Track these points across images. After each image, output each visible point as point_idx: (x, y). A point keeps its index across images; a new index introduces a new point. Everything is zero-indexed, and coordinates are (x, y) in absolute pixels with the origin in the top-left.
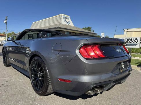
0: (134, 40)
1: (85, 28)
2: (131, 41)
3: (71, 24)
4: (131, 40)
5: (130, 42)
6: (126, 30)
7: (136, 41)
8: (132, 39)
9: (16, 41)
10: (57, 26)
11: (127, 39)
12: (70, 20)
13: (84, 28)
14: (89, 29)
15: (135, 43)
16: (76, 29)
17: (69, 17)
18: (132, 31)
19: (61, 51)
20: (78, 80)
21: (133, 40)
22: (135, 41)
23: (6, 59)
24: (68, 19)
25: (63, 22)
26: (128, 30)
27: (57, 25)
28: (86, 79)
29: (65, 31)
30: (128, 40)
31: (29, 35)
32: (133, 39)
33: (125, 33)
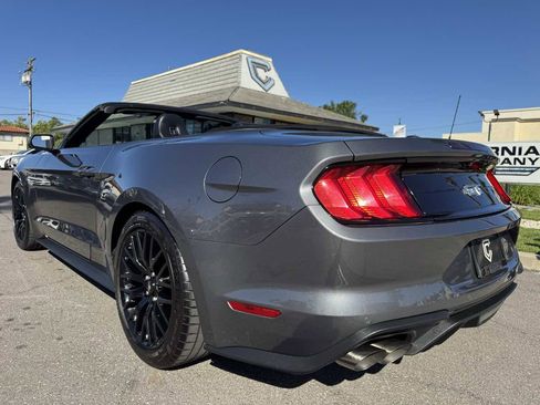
0: (524, 152)
1: (329, 104)
2: (512, 158)
3: (279, 89)
4: (514, 154)
5: (507, 160)
6: (490, 116)
7: (533, 156)
8: (514, 148)
9: (63, 152)
10: (225, 98)
11: (497, 149)
12: (273, 74)
13: (325, 107)
14: (346, 108)
15: (528, 163)
16: (296, 110)
17: (268, 61)
18: (515, 119)
19: (238, 188)
20: (309, 306)
21: (520, 154)
22: (529, 155)
23: (27, 223)
24: (266, 69)
25: (247, 82)
26: (497, 114)
27: (221, 92)
28: (338, 303)
29: (254, 117)
30: (500, 152)
31: (114, 129)
32: (520, 149)
33: (485, 126)
